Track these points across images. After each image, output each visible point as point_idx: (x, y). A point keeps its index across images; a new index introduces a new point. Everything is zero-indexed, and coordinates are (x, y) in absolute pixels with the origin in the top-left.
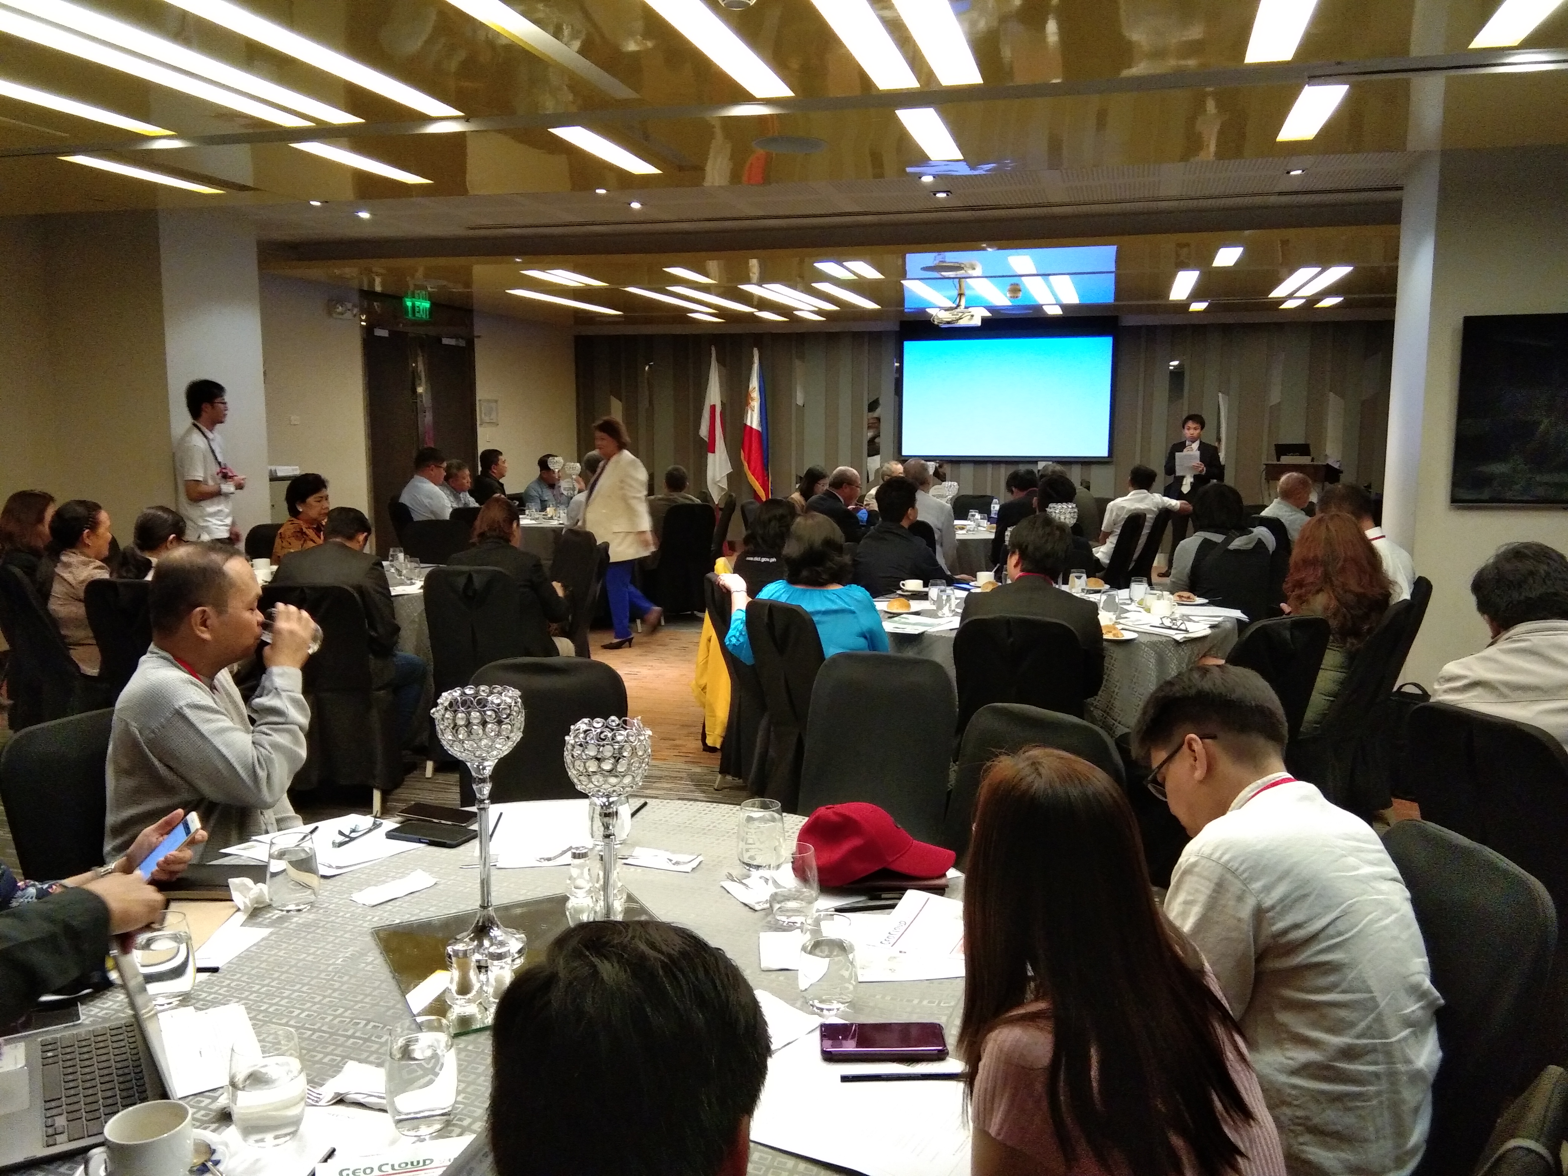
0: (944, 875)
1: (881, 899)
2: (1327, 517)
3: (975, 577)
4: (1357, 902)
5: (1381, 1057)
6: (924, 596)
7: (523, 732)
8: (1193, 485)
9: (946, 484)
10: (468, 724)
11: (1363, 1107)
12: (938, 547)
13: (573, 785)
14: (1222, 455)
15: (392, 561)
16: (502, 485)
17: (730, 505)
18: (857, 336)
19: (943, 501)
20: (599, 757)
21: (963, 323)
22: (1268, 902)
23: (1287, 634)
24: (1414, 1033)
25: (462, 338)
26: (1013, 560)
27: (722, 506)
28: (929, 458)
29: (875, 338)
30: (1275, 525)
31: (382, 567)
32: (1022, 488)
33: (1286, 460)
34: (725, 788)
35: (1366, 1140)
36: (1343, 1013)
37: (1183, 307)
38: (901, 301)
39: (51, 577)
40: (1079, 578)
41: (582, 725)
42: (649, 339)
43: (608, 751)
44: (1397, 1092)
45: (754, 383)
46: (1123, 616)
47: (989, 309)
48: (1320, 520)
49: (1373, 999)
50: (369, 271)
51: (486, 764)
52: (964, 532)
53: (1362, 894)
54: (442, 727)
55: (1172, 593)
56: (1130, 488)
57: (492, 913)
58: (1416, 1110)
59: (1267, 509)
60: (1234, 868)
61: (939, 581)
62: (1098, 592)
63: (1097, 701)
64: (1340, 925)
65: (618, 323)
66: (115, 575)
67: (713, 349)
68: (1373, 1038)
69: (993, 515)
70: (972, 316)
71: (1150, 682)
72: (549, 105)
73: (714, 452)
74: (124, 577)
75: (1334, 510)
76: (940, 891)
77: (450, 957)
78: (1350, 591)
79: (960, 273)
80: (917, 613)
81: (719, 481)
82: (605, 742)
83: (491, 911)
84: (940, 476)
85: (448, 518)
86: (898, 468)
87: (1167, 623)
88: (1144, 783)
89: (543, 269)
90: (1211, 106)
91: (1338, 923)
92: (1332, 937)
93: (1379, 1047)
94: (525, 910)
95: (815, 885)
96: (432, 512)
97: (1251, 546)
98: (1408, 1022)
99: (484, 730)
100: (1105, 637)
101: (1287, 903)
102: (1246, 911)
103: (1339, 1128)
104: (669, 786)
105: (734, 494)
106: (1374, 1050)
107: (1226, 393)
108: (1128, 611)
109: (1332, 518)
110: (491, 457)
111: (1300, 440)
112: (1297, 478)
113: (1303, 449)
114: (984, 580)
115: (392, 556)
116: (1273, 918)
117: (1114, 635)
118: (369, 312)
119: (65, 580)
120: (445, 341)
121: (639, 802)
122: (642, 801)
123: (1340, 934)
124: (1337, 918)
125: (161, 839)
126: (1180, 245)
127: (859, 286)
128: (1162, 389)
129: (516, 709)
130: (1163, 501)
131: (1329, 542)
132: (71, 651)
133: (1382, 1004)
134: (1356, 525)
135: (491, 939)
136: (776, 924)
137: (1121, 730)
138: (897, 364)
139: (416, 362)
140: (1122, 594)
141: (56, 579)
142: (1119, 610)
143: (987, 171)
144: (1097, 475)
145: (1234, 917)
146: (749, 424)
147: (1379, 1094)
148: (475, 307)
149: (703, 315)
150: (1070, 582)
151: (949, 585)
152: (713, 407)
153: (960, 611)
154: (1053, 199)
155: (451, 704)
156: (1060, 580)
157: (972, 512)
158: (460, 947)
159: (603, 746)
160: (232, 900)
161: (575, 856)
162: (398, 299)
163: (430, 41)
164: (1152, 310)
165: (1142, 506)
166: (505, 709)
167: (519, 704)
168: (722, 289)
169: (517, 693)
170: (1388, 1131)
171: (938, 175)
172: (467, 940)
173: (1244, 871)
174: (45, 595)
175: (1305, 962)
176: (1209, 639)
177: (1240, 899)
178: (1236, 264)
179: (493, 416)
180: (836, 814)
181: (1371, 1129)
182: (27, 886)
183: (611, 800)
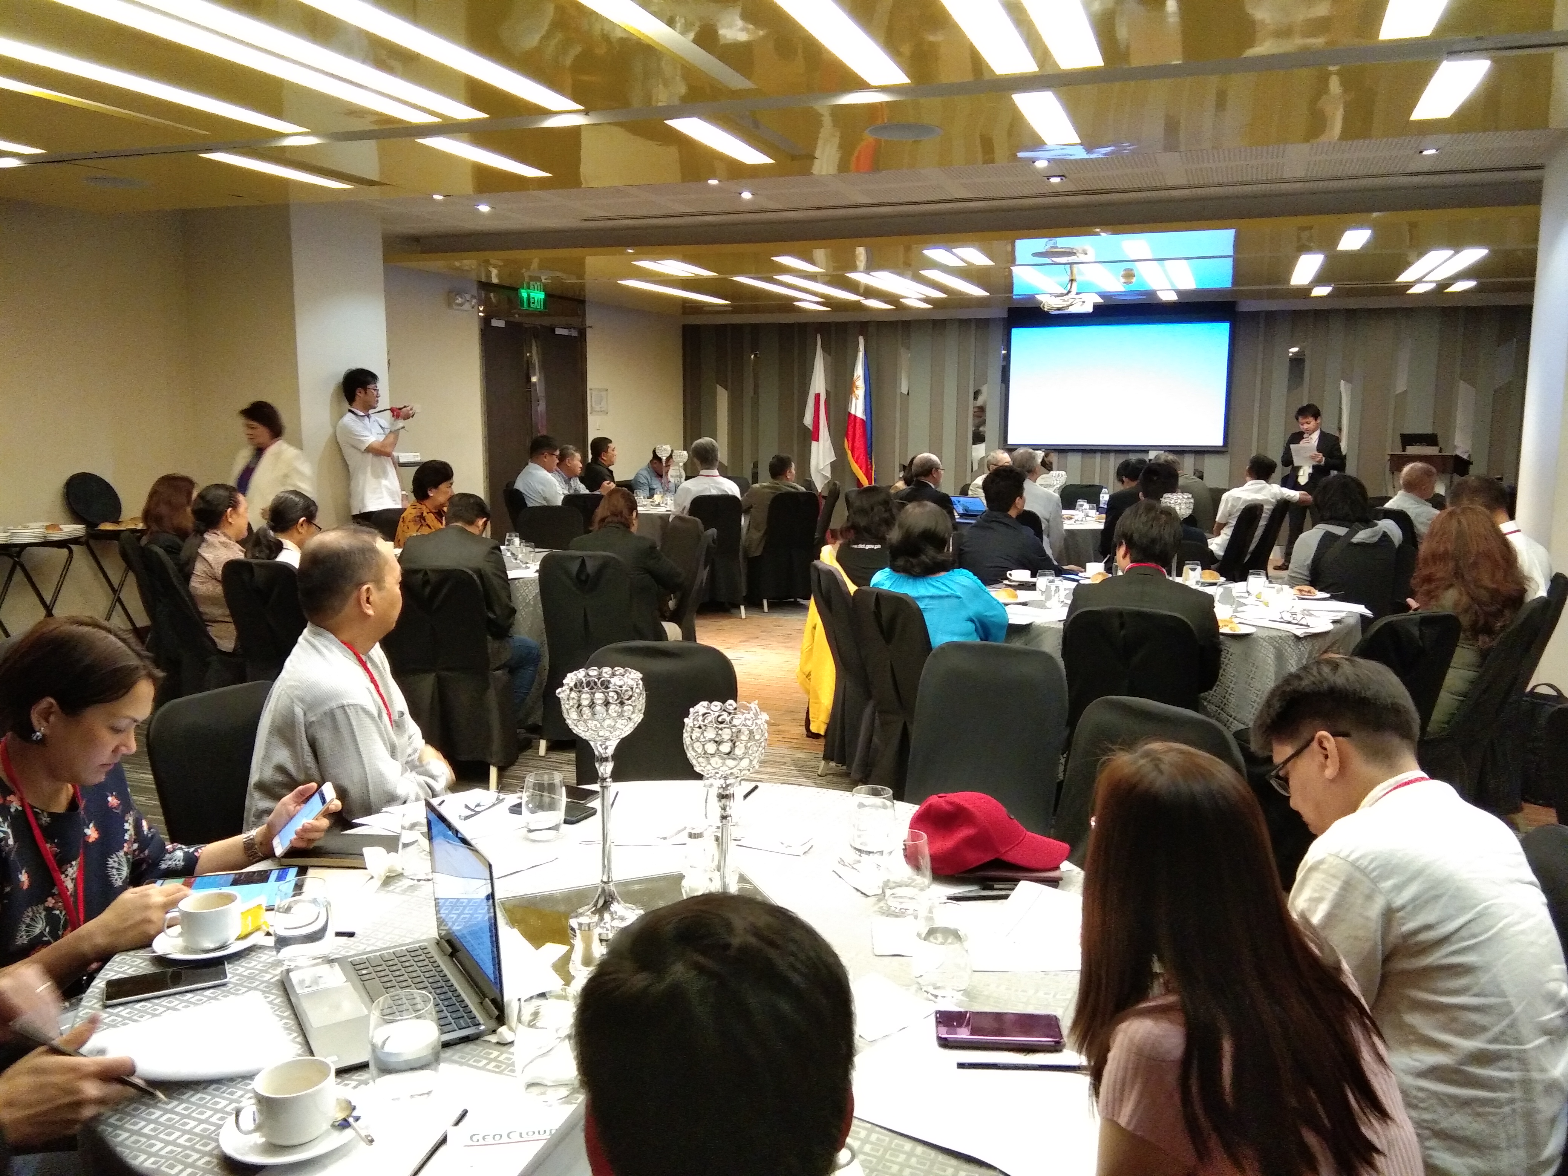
0: (1058, 868)
1: (992, 889)
2: (1458, 511)
3: (1084, 568)
4: (1492, 904)
5: (1514, 1064)
6: (1032, 587)
7: (644, 714)
8: (1311, 477)
9: (1053, 473)
10: (592, 705)
11: (1495, 1114)
12: (1045, 537)
13: (691, 766)
14: (1343, 446)
15: (508, 545)
16: (611, 472)
17: (834, 493)
18: (964, 323)
19: (1051, 491)
20: (717, 739)
21: (1073, 310)
22: (1398, 902)
23: (1416, 631)
24: (1551, 1042)
25: (574, 328)
26: (1121, 551)
27: (825, 494)
28: (1036, 447)
29: (983, 324)
30: (1401, 518)
31: (500, 550)
32: (1133, 478)
33: (1411, 450)
34: (830, 774)
35: (1497, 1148)
36: (1474, 1017)
37: (1304, 292)
38: (1010, 287)
39: (194, 557)
40: (1193, 570)
41: (701, 707)
42: (756, 328)
43: (726, 734)
44: (1531, 1100)
45: (859, 372)
46: (1239, 609)
47: (1102, 295)
48: (1452, 514)
49: (1508, 1004)
50: (487, 262)
51: (608, 743)
52: (1072, 521)
53: (1497, 897)
54: (567, 706)
55: (1292, 587)
56: (1248, 478)
57: (613, 888)
58: (1553, 1121)
59: (1391, 502)
60: (1363, 866)
61: (1047, 572)
62: (1215, 584)
63: (1214, 694)
64: (1475, 928)
65: (725, 312)
66: (249, 555)
67: (819, 337)
68: (1507, 1043)
69: (1101, 505)
70: (1084, 302)
71: (1268, 677)
72: (662, 97)
73: (817, 440)
74: (257, 558)
75: (1465, 503)
76: (1054, 883)
77: (573, 929)
78: (1486, 588)
79: (1071, 259)
80: (1025, 604)
81: (822, 470)
82: (723, 725)
83: (612, 888)
84: (1047, 466)
85: (560, 504)
86: (1005, 458)
87: (1287, 617)
88: (1267, 777)
89: (654, 260)
90: (1335, 85)
91: (1473, 924)
92: (1468, 939)
93: (1513, 1054)
94: (643, 886)
95: (928, 873)
96: (545, 499)
97: (1376, 539)
98: (1545, 1031)
99: (607, 711)
100: (1222, 630)
101: (1418, 903)
102: (1375, 910)
103: (1468, 1133)
104: (773, 770)
105: (837, 482)
106: (1506, 1056)
107: (1349, 380)
108: (1244, 604)
109: (1464, 511)
110: (601, 445)
111: (1428, 430)
112: (1422, 468)
113: (1430, 440)
114: (1094, 572)
115: (509, 541)
116: (1403, 918)
117: (1231, 628)
118: (486, 302)
119: (205, 560)
120: (559, 331)
121: (750, 786)
122: (753, 784)
123: (1474, 936)
124: (1470, 921)
125: (298, 807)
126: (1302, 229)
127: (968, 273)
128: (1281, 376)
129: (638, 691)
130: (1281, 492)
131: (1460, 534)
132: (209, 628)
133: (1518, 1010)
134: (1488, 517)
135: (612, 914)
136: (889, 909)
137: (1238, 726)
138: (1004, 352)
139: (531, 352)
140: (1238, 588)
141: (199, 560)
142: (1237, 604)
143: (1106, 154)
144: (1210, 464)
145: (1361, 915)
146: (853, 412)
147: (1512, 1101)
148: (588, 296)
149: (809, 304)
150: (1184, 574)
151: (1057, 575)
152: (818, 396)
153: (1069, 602)
154: (1170, 183)
155: (576, 685)
156: (1174, 573)
157: (1080, 502)
158: (584, 920)
159: (721, 729)
160: (366, 868)
161: (691, 836)
162: (516, 290)
163: (546, 37)
164: (1271, 295)
165: (1259, 497)
166: (627, 691)
167: (641, 686)
168: (829, 278)
169: (639, 675)
170: (1521, 1141)
171: (1054, 160)
172: (589, 913)
173: (1374, 870)
174: (186, 575)
175: (1435, 963)
176: (1330, 635)
177: (1369, 897)
178: (1362, 248)
179: (603, 403)
180: (948, 802)
181: (1503, 1136)
182: (174, 850)
183: (728, 782)
